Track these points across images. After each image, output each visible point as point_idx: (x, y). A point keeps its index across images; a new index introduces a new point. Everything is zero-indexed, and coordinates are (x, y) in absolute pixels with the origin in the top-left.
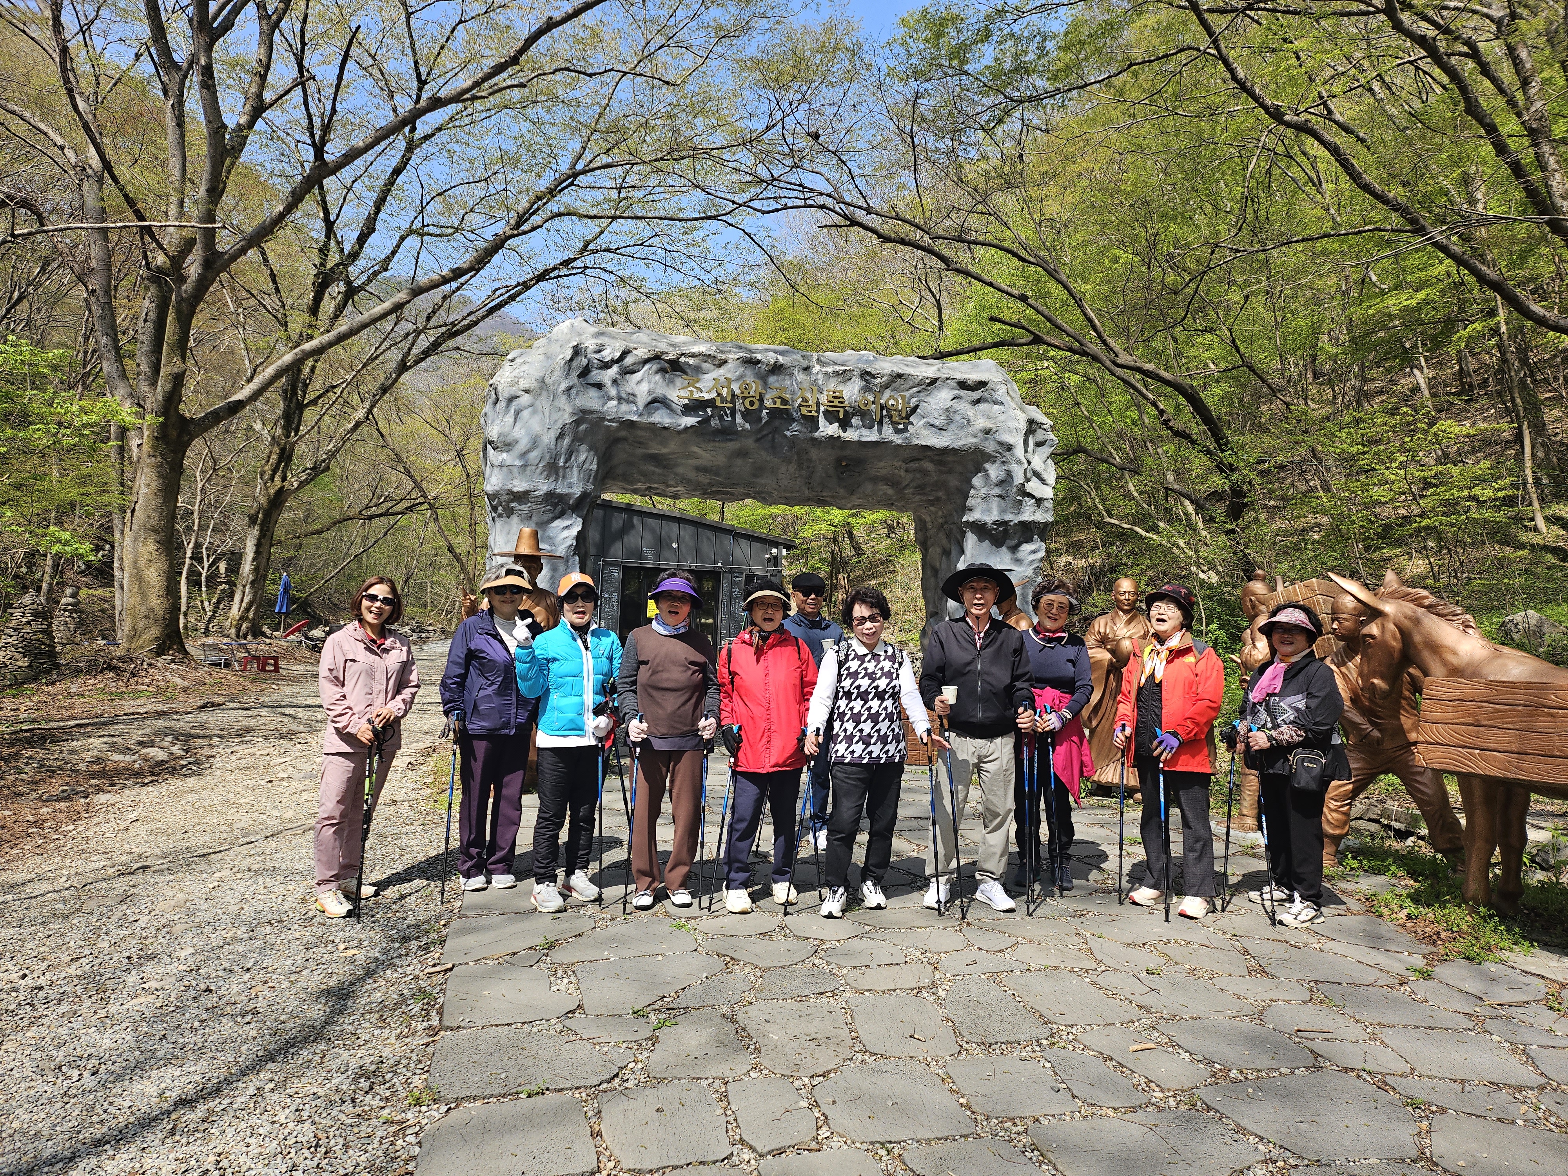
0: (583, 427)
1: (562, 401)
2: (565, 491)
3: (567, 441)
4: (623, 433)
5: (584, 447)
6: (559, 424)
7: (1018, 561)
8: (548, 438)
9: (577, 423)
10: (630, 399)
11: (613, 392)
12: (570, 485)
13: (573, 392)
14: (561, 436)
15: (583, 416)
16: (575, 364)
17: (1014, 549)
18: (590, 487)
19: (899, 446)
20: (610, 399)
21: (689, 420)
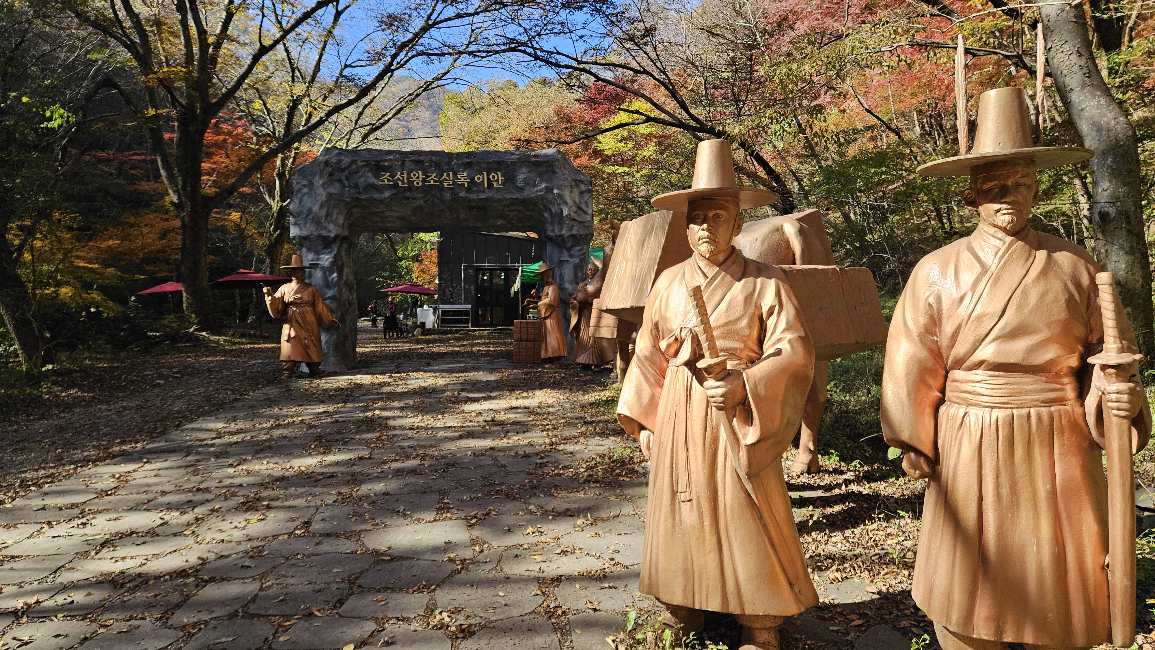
0: (333, 202)
1: (320, 191)
2: (327, 234)
3: (325, 210)
4: (355, 203)
5: (335, 212)
6: (320, 202)
7: (571, 256)
8: (316, 208)
9: (330, 200)
10: (356, 186)
11: (346, 183)
12: (329, 231)
13: (326, 186)
14: (321, 208)
15: (332, 197)
16: (325, 171)
17: (569, 249)
18: (340, 232)
19: (501, 200)
20: (345, 187)
21: (387, 194)
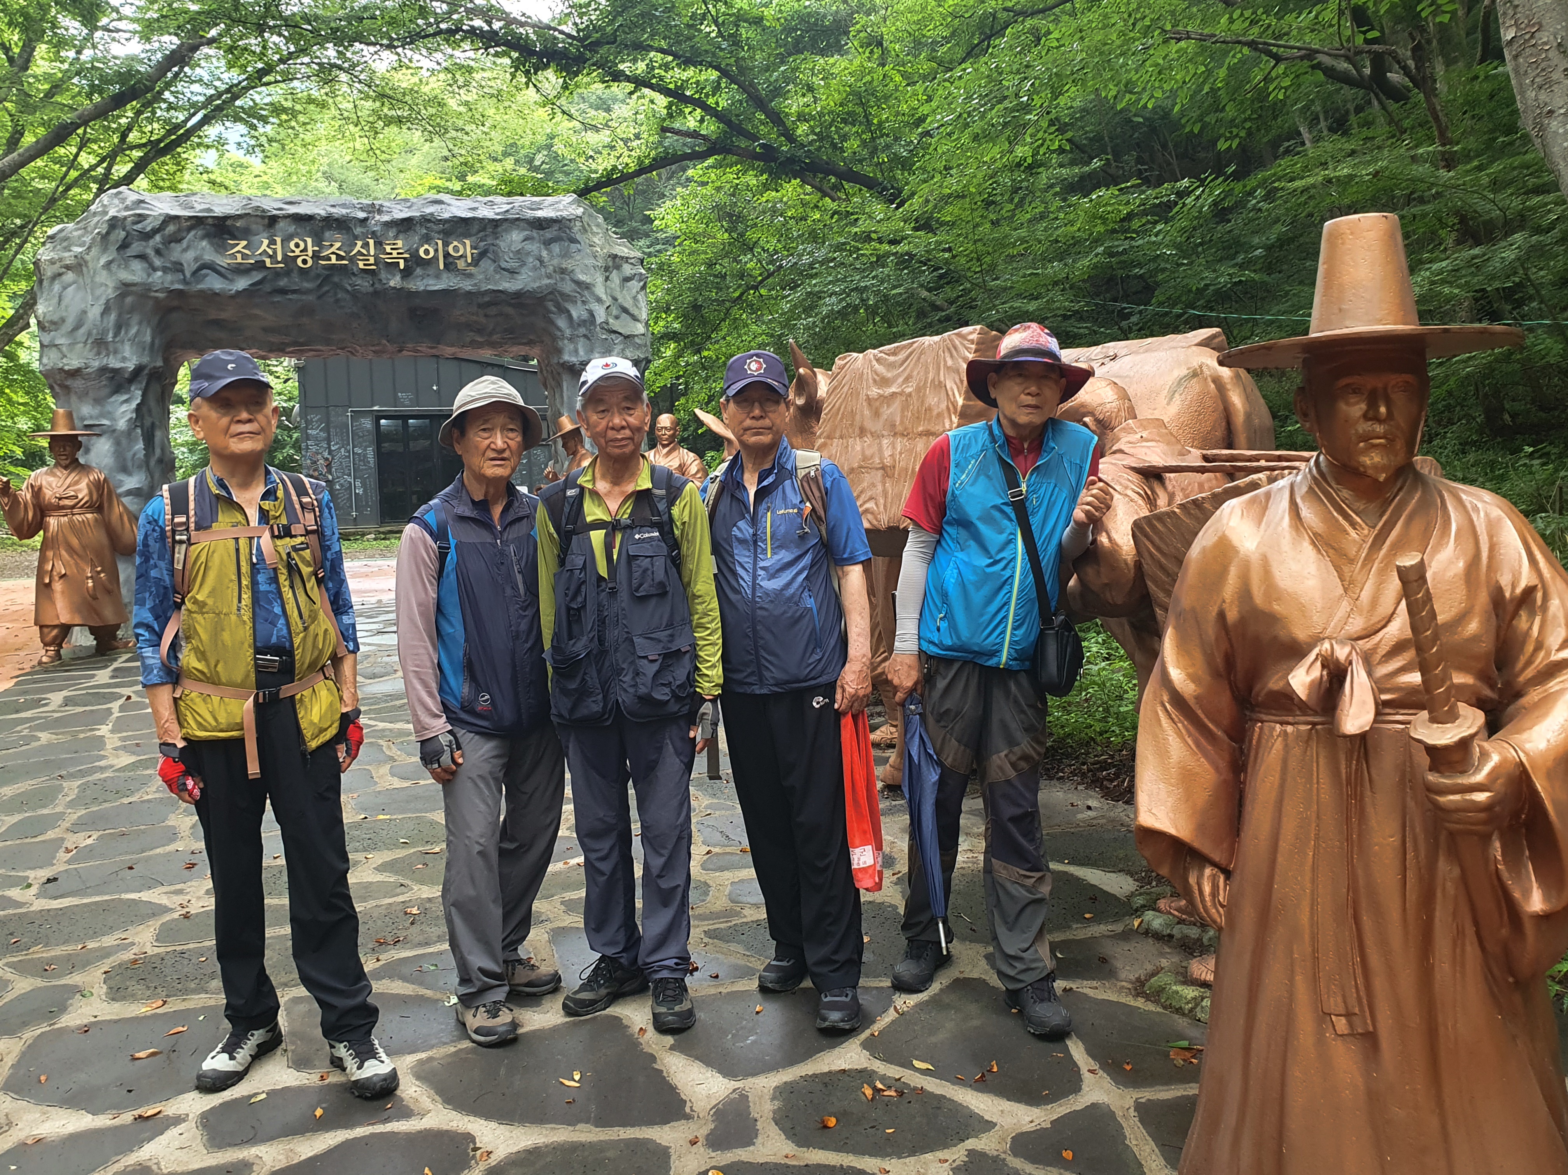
0: (129, 300)
1: (103, 277)
2: (118, 365)
3: (113, 317)
6: (103, 301)
9: (122, 296)
10: (178, 267)
11: (157, 262)
12: (124, 359)
13: (114, 267)
14: (106, 311)
15: (125, 289)
16: (112, 237)
19: (469, 293)
20: (155, 269)
21: (242, 284)
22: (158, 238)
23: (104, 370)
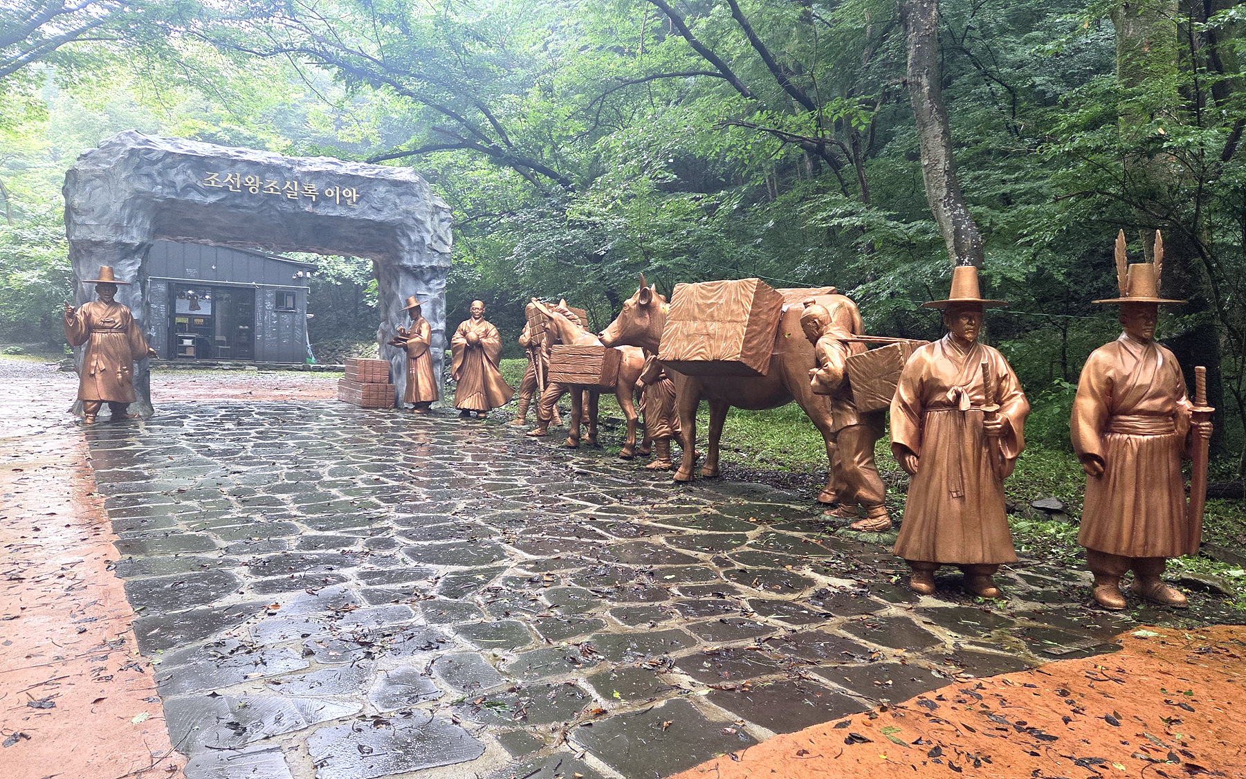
0: (139, 201)
1: (123, 185)
2: (128, 241)
3: (127, 211)
4: (167, 206)
5: (141, 213)
6: (122, 200)
7: (430, 290)
8: (116, 207)
9: (135, 198)
10: (172, 184)
11: (159, 180)
12: (132, 238)
13: (131, 180)
14: (123, 207)
15: (138, 194)
16: (131, 162)
17: (427, 282)
18: (145, 239)
19: (353, 219)
20: (157, 184)
21: (212, 199)
22: (160, 165)
23: (119, 243)
